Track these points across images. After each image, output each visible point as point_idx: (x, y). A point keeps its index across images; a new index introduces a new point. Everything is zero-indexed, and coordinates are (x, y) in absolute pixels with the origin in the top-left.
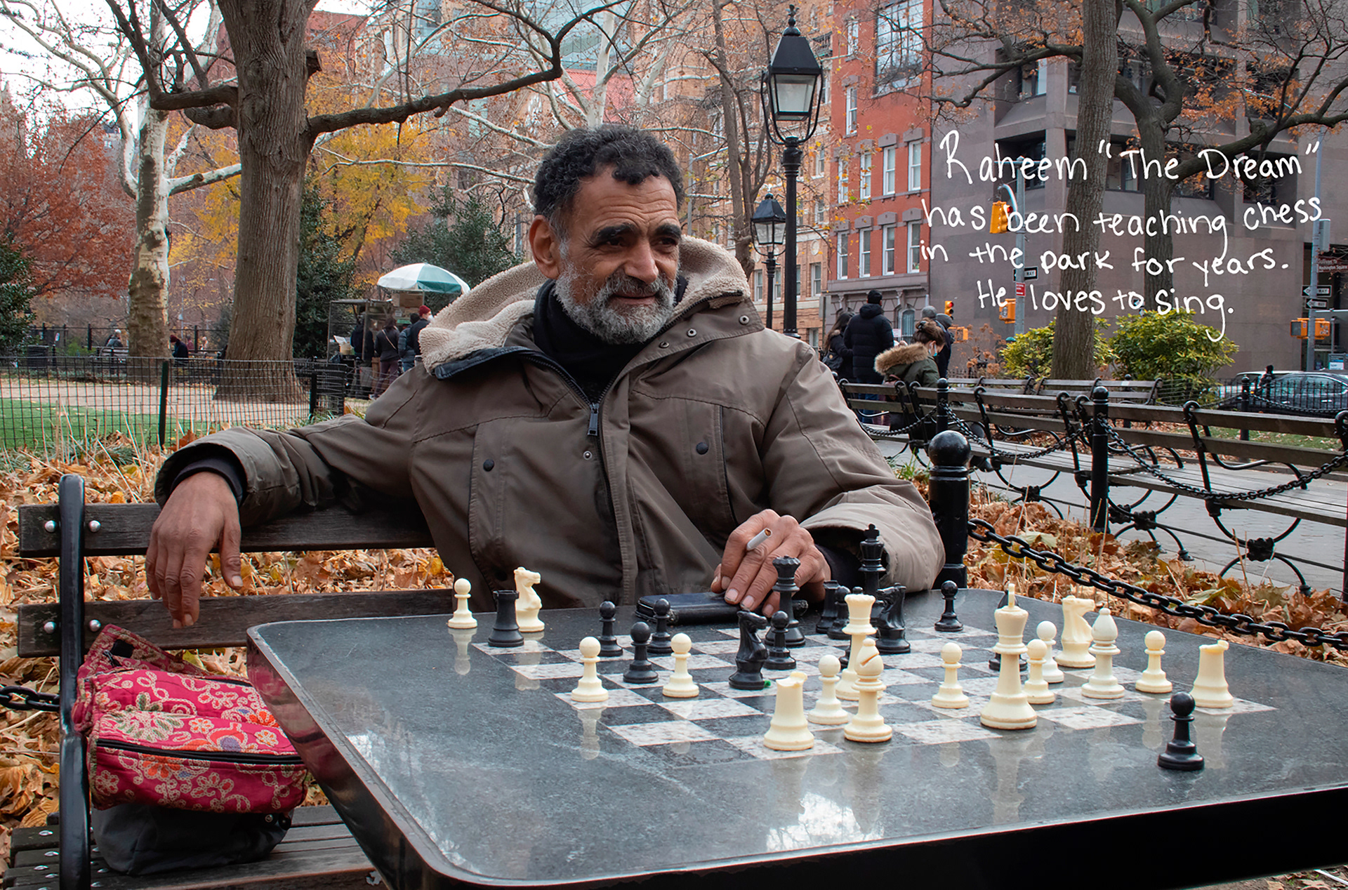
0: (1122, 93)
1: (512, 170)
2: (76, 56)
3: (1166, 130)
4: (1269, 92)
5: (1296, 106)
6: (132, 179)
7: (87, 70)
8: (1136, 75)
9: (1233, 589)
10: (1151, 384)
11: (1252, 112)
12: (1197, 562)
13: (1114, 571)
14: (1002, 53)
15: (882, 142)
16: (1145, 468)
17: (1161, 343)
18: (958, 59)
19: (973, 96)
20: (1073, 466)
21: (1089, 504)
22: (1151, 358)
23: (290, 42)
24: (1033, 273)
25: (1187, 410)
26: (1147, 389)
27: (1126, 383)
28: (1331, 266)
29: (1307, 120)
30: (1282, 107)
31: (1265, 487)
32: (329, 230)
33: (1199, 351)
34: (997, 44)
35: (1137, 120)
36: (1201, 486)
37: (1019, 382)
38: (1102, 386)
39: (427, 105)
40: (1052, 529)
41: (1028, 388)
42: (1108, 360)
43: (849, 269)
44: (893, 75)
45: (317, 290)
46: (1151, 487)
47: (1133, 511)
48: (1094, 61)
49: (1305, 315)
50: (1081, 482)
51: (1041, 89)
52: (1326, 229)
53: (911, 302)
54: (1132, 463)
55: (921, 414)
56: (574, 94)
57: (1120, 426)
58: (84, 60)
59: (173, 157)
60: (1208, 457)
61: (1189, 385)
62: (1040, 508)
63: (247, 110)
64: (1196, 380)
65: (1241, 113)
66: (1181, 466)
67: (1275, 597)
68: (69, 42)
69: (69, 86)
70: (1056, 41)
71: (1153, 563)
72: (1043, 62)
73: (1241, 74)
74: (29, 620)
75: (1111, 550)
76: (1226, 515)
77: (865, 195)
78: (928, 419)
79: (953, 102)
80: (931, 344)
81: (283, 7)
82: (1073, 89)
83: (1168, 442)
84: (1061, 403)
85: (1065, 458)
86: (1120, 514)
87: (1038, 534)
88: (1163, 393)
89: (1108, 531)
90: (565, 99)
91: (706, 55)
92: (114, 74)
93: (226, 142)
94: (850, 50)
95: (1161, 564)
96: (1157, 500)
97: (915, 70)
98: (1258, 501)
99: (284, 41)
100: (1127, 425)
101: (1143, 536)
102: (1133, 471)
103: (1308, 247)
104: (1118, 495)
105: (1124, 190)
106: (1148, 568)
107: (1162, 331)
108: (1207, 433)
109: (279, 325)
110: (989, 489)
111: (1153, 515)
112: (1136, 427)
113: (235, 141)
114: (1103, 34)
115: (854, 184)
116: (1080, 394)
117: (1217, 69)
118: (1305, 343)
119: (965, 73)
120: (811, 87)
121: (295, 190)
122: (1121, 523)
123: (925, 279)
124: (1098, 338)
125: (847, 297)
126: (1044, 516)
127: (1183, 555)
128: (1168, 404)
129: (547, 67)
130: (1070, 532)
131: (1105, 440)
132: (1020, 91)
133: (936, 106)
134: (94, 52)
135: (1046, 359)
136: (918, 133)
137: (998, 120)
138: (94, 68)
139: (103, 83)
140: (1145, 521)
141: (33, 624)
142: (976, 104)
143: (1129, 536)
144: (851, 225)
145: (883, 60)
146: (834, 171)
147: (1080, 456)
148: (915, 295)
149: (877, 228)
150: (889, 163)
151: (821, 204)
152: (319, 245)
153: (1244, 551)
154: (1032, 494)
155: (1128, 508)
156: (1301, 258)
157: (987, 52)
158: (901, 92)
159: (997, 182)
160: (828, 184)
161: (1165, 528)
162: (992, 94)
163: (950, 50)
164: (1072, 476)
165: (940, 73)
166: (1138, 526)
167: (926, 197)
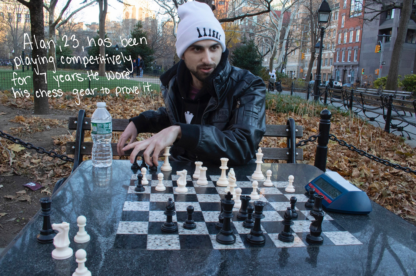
0: (412, 18)
1: (261, 34)
7: (167, 10)
10: (411, 93)
12: (413, 140)
15: (350, 29)
18: (370, 9)
19: (374, 18)
20: (383, 113)
21: (385, 122)
22: (412, 86)
23: (209, 3)
24: (385, 63)
25: (414, 102)
26: (409, 94)
27: (404, 92)
34: (381, 5)
38: (397, 92)
39: (239, 18)
42: (401, 86)
43: (340, 60)
48: (405, 10)
50: (384, 117)
51: (392, 17)
66: (412, 116)
69: (164, 13)
70: (397, 5)
72: (393, 10)
77: (345, 42)
79: (368, 20)
82: (401, 17)
84: (381, 98)
85: (381, 111)
86: (394, 127)
91: (307, 7)
92: (173, 11)
94: (344, 7)
96: (404, 124)
97: (359, 12)
101: (400, 133)
104: (394, 122)
105: (412, 43)
110: (362, 117)
111: (403, 128)
114: (408, 3)
115: (343, 38)
119: (372, 13)
120: (328, 15)
122: (394, 129)
123: (358, 63)
124: (399, 80)
125: (338, 66)
127: (409, 138)
129: (267, 9)
132: (387, 17)
133: (364, 21)
134: (169, 6)
135: (385, 84)
136: (359, 27)
137: (380, 25)
138: (169, 9)
139: (171, 13)
140: (401, 129)
141: (69, 147)
142: (374, 21)
143: (396, 133)
144: (341, 49)
145: (352, 10)
146: (338, 36)
147: (385, 111)
148: (355, 67)
149: (347, 50)
150: (352, 34)
151: (334, 44)
154: (372, 119)
155: (396, 125)
157: (378, 7)
158: (356, 17)
159: (378, 40)
160: (336, 39)
161: (406, 131)
162: (379, 18)
163: (368, 7)
164: (382, 116)
165: (365, 13)
166: (398, 130)
167: (360, 44)
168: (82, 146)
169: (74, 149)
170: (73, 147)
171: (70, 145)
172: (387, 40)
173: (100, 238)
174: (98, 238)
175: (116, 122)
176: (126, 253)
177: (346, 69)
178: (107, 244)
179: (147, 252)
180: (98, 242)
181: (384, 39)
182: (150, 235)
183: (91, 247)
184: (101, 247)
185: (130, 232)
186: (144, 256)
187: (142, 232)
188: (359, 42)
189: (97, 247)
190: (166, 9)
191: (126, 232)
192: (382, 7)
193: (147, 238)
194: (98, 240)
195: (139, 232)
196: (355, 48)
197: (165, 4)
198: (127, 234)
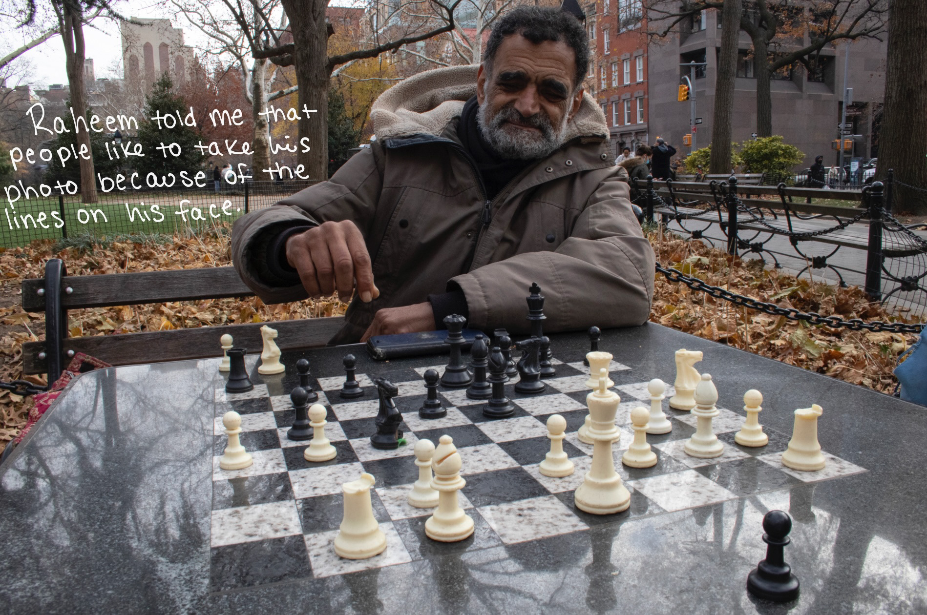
0: (744, 27)
2: (221, 36)
3: (767, 44)
4: (821, 22)
5: (835, 29)
6: (250, 95)
7: (226, 43)
8: (752, 16)
9: (804, 285)
10: (761, 175)
11: (812, 34)
12: (785, 269)
13: (740, 277)
14: (682, 9)
15: (623, 57)
16: (757, 220)
17: (766, 154)
18: (659, 12)
19: (668, 31)
20: (719, 220)
21: (726, 238)
22: (761, 162)
23: (319, 20)
24: (700, 121)
25: (779, 187)
26: (758, 178)
27: (747, 175)
28: (852, 113)
29: (841, 36)
30: (828, 30)
31: (822, 228)
32: (349, 114)
33: (785, 157)
34: (680, 4)
35: (753, 40)
36: (787, 229)
37: (692, 176)
38: (734, 177)
39: (388, 47)
40: (706, 254)
41: (698, 179)
42: (739, 164)
44: (627, 23)
45: (343, 144)
46: (760, 230)
47: (751, 243)
48: (730, 10)
49: (839, 138)
50: (723, 228)
51: (703, 27)
52: (850, 94)
53: (639, 138)
54: (749, 217)
55: (639, 194)
56: (466, 39)
57: (745, 198)
58: (225, 38)
59: (269, 83)
60: (790, 213)
61: (780, 175)
62: (701, 243)
63: (299, 56)
64: (783, 173)
65: (806, 36)
66: (776, 218)
67: (828, 290)
68: (217, 30)
69: (219, 51)
71: (761, 271)
72: (704, 11)
73: (807, 14)
74: (29, 352)
75: (738, 265)
76: (801, 245)
77: (615, 84)
78: (643, 196)
79: (658, 34)
80: (645, 156)
81: (314, 3)
82: (720, 26)
83: (770, 205)
84: (712, 187)
85: (714, 215)
86: (744, 244)
87: (698, 257)
88: (766, 180)
89: (737, 254)
90: (461, 42)
92: (239, 44)
93: (291, 72)
94: (605, 10)
95: (766, 272)
96: (763, 237)
97: (638, 19)
98: (819, 236)
99: (315, 20)
100: (748, 197)
101: (756, 256)
102: (751, 221)
103: (841, 103)
104: (743, 235)
105: (746, 77)
106: (758, 274)
107: (766, 148)
108: (790, 200)
109: (320, 163)
110: (675, 233)
111: (761, 244)
112: (754, 198)
113: (294, 71)
115: (609, 78)
116: (722, 181)
117: (794, 11)
118: (839, 153)
119: (663, 19)
121: (325, 94)
122: (744, 248)
123: (646, 126)
124: (733, 152)
126: (703, 246)
127: (777, 266)
128: (769, 185)
129: (446, 24)
130: (715, 256)
131: (736, 205)
132: (692, 28)
133: (649, 37)
134: (229, 34)
135: (707, 164)
136: (641, 51)
137: (681, 44)
138: (230, 42)
139: (234, 49)
140: (757, 248)
141: (31, 354)
142: (670, 35)
143: (748, 257)
144: (608, 100)
145: (623, 16)
146: (599, 72)
147: (723, 214)
148: (641, 134)
149: (621, 101)
150: (627, 68)
151: (593, 90)
152: (343, 122)
153: (811, 263)
154: (697, 234)
155: (748, 241)
156: (837, 110)
157: (674, 8)
158: (631, 30)
159: (682, 75)
160: (596, 80)
161: (768, 251)
162: (678, 29)
163: (655, 7)
164: (718, 225)
165: (651, 20)
166: (753, 251)
167: (646, 85)
168: (64, 349)
169: (46, 358)
170: (42, 355)
171: (33, 350)
172: (700, 74)
173: (164, 568)
174: (159, 568)
175: (147, 279)
176: (255, 598)
177: (624, 139)
178: (190, 581)
179: (318, 586)
180: (160, 580)
181: (693, 71)
182: (311, 536)
183: (139, 599)
184: (171, 595)
185: (251, 536)
186: (313, 597)
187: (285, 529)
188: (643, 82)
189: (162, 595)
190: (222, 41)
191: (239, 539)
192: (681, 8)
193: (305, 546)
194: (159, 573)
195: (276, 531)
196: (636, 95)
197: (218, 30)
198: (242, 544)
